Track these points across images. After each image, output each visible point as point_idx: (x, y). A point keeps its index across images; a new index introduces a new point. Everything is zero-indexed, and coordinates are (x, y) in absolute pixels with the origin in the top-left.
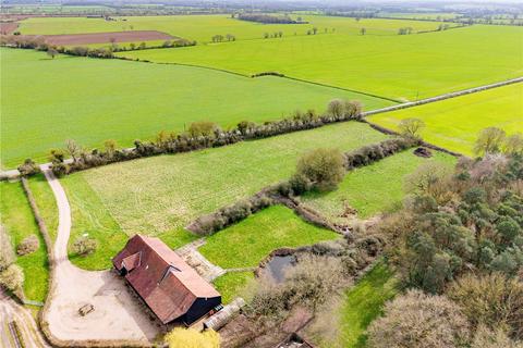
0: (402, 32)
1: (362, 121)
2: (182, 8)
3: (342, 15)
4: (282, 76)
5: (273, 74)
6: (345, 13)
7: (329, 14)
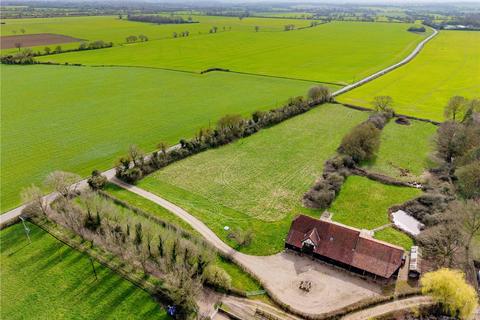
0: (287, 29)
1: (336, 103)
2: (55, 9)
3: (221, 15)
4: (227, 71)
5: (217, 69)
6: (223, 13)
7: (210, 14)
